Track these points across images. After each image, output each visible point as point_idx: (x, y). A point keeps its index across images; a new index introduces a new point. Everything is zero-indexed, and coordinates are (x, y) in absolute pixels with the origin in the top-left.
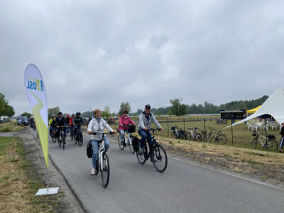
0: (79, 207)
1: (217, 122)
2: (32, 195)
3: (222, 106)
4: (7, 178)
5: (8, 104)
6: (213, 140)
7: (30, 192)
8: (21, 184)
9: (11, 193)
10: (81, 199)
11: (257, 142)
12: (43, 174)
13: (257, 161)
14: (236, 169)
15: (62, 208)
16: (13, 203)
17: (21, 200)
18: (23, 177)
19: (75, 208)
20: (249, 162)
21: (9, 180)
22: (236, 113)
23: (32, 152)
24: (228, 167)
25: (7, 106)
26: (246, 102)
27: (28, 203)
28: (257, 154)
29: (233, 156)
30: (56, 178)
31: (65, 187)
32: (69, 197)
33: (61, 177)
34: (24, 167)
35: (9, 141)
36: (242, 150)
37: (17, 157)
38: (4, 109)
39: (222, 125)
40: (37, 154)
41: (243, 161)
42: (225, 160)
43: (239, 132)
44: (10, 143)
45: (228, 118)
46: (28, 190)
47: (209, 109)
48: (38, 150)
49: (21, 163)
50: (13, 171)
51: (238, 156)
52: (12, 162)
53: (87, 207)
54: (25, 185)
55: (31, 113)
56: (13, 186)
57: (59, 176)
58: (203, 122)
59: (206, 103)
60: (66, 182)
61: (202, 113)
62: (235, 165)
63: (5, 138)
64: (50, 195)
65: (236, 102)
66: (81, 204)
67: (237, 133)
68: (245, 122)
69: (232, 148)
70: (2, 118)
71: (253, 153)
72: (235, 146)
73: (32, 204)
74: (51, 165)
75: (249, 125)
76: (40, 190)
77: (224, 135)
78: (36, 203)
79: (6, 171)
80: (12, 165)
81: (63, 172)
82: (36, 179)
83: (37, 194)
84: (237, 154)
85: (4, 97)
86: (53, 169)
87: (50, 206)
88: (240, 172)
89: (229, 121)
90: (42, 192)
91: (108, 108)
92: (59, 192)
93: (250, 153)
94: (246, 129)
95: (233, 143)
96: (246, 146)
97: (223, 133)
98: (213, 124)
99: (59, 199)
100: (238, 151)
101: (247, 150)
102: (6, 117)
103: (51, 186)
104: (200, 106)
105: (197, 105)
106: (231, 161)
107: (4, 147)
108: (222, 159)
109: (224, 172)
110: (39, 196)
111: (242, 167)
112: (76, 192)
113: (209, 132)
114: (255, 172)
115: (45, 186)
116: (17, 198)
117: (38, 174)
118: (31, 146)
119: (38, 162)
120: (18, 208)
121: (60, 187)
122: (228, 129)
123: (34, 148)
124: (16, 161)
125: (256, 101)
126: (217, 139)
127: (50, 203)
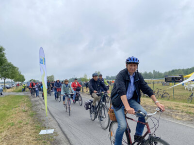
0: (68, 143)
1: (163, 85)
2: (36, 134)
3: (166, 73)
4: (21, 123)
5: (21, 74)
6: (160, 97)
7: (35, 132)
8: (29, 127)
9: (23, 133)
10: (69, 138)
11: (192, 99)
12: (44, 120)
13: (192, 112)
14: (177, 117)
15: (56, 143)
16: (24, 140)
17: (30, 137)
18: (31, 122)
19: (65, 143)
20: (186, 112)
21: (22, 124)
22: (176, 78)
23: (36, 105)
24: (171, 116)
25: (20, 75)
26: (183, 70)
27: (34, 140)
28: (192, 107)
29: (175, 108)
30: (52, 123)
31: (58, 129)
32: (61, 136)
33: (56, 122)
34: (31, 115)
35: (22, 98)
36: (181, 104)
37: (27, 109)
38: (18, 77)
39: (167, 86)
40: (40, 107)
41: (182, 112)
42: (169, 111)
43: (178, 91)
44: (23, 99)
45: (170, 81)
46: (34, 131)
47: (157, 75)
48: (40, 104)
49: (30, 112)
50: (24, 118)
51: (178, 108)
52: (24, 112)
53: (73, 143)
54: (32, 128)
55: (36, 80)
56: (24, 128)
57: (54, 121)
58: (152, 84)
59: (154, 71)
60: (59, 125)
61: (151, 78)
62: (176, 115)
63: (19, 96)
64: (48, 135)
65: (176, 70)
66: (69, 141)
67: (177, 92)
68: (183, 84)
69: (173, 102)
70: (17, 83)
71: (189, 106)
72: (176, 101)
73: (37, 140)
74: (49, 114)
75: (186, 86)
76: (42, 131)
77: (168, 94)
78: (39, 140)
79: (20, 118)
80: (24, 114)
81: (56, 119)
82: (39, 123)
83: (40, 134)
84: (178, 107)
85: (18, 69)
86: (50, 117)
87: (49, 142)
88: (180, 120)
89: (171, 84)
90: (43, 132)
91: (86, 75)
92: (54, 133)
93: (187, 106)
94: (183, 89)
95: (174, 99)
96: (184, 101)
97: (166, 92)
98: (160, 86)
99: (54, 137)
100: (178, 105)
101: (185, 104)
102: (20, 82)
103: (49, 128)
104: (150, 73)
105: (148, 73)
106: (173, 112)
107: (18, 102)
108: (167, 110)
109: (169, 120)
110: (41, 135)
111: (182, 116)
112: (66, 133)
113: (157, 91)
114: (191, 120)
115: (45, 128)
116: (27, 136)
117: (40, 120)
118: (36, 101)
119: (40, 112)
120: (28, 143)
121: (55, 129)
122: (170, 89)
123: (37, 103)
124: (26, 111)
125: (190, 69)
126: (162, 97)
127: (48, 140)
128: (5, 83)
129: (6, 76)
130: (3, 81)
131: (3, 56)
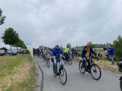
25: (25, 45)
38: (24, 46)
70: (23, 49)
102: (25, 49)
128: (18, 49)
129: (18, 46)
130: (17, 48)
131: (18, 37)
